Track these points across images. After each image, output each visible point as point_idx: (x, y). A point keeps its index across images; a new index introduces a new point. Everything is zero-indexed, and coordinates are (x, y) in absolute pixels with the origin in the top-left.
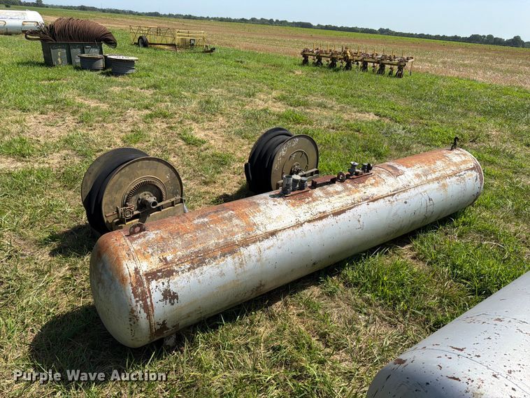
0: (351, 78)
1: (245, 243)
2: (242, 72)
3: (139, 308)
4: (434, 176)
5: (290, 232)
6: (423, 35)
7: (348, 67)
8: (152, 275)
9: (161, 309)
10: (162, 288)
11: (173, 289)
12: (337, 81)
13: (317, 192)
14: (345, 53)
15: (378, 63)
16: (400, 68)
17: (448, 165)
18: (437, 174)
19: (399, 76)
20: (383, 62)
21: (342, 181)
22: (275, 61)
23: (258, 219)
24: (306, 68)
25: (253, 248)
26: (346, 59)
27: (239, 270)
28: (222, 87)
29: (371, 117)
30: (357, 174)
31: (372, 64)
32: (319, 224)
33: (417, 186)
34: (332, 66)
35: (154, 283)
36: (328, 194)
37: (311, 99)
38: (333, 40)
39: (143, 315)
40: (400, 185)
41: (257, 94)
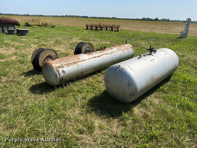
0: (102, 33)
1: (78, 62)
2: (66, 33)
3: (57, 74)
4: (121, 49)
5: (88, 60)
6: (127, 19)
7: (101, 29)
8: (59, 67)
9: (62, 74)
10: (62, 70)
11: (64, 70)
12: (98, 34)
13: (93, 53)
14: (100, 25)
15: (111, 27)
16: (118, 29)
17: (124, 47)
18: (122, 49)
19: (118, 31)
20: (112, 27)
21: (99, 50)
22: (77, 29)
23: (80, 57)
24: (88, 31)
25: (80, 63)
26: (100, 27)
27: (78, 68)
28: (61, 37)
29: (109, 42)
30: (102, 49)
31: (109, 28)
32: (95, 59)
33: (117, 51)
34: (96, 29)
35: (60, 69)
36: (96, 53)
37: (90, 39)
38: (96, 21)
39: (58, 75)
40: (113, 51)
41: (73, 38)
